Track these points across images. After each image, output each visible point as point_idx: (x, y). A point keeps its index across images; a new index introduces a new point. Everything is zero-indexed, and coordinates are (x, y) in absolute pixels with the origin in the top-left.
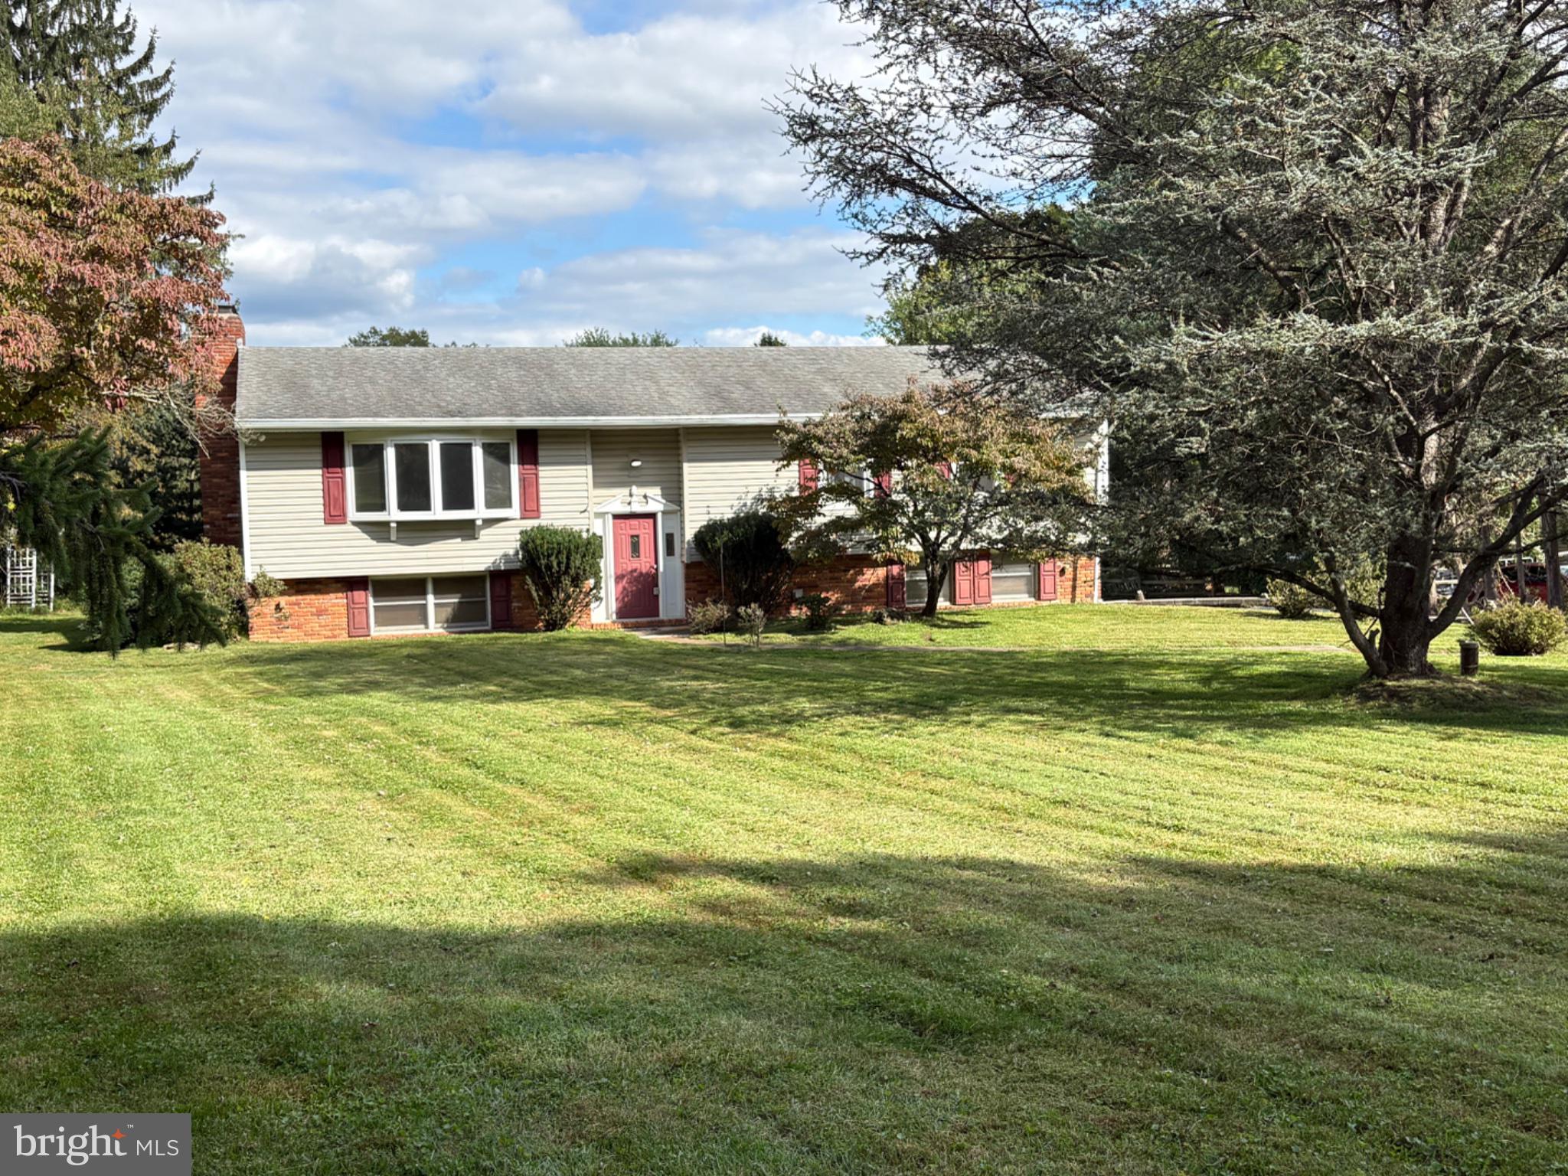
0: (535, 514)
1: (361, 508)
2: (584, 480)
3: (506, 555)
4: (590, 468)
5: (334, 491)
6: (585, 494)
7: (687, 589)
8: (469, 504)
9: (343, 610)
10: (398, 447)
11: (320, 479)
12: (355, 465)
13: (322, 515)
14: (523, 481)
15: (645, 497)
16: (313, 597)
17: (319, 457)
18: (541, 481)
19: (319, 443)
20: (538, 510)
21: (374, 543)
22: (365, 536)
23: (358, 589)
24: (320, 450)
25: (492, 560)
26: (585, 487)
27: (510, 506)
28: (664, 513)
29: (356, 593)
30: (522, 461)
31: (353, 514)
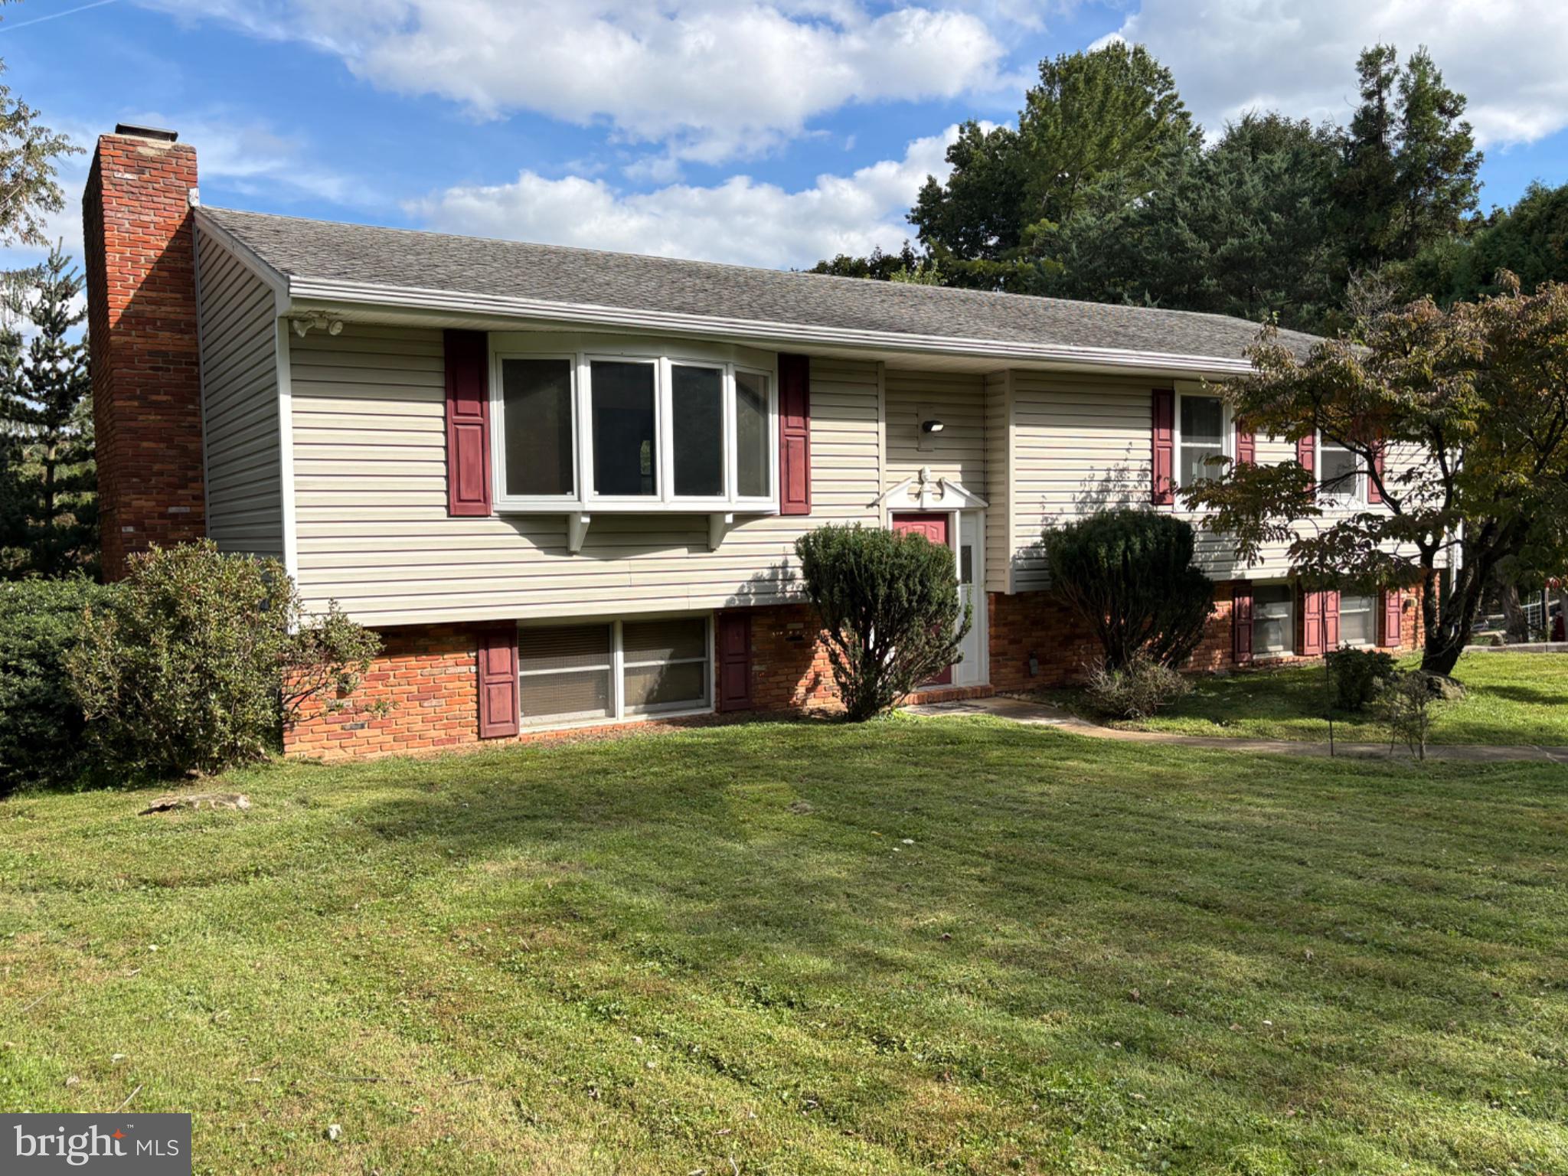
0: (801, 508)
1: (515, 486)
2: (873, 450)
3: (758, 580)
4: (882, 426)
5: (468, 451)
6: (874, 474)
7: (991, 637)
8: (714, 486)
9: (469, 688)
10: (596, 367)
11: (440, 425)
12: (507, 399)
13: (442, 499)
14: (785, 447)
15: (940, 484)
16: (412, 661)
17: (440, 381)
18: (814, 449)
19: (440, 351)
20: (807, 501)
21: (540, 555)
22: (525, 542)
23: (499, 645)
24: (439, 366)
25: (734, 588)
26: (873, 462)
27: (767, 494)
28: (964, 512)
29: (493, 652)
30: (784, 411)
31: (502, 499)
